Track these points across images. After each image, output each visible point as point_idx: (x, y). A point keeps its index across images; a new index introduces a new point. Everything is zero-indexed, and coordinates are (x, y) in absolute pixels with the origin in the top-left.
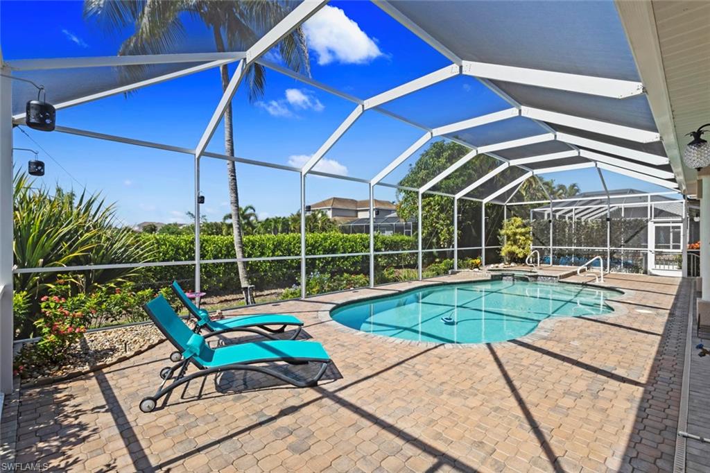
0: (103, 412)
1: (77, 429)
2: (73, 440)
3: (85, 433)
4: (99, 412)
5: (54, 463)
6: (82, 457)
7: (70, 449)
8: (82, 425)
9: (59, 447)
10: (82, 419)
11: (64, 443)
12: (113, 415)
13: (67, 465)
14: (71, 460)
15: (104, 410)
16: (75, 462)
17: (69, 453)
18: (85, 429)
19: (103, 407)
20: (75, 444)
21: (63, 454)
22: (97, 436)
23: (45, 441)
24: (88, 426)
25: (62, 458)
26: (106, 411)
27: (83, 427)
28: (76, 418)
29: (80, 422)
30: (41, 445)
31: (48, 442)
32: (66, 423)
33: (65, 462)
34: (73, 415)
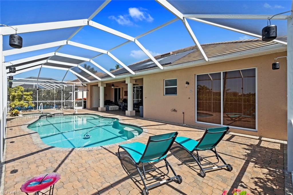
0: (244, 183)
1: (258, 184)
2: (262, 181)
3: (256, 180)
4: (245, 185)
5: (271, 178)
6: (261, 174)
7: (264, 178)
8: (255, 184)
9: (268, 181)
10: (254, 187)
11: (265, 182)
12: (241, 179)
13: (267, 175)
14: (265, 175)
15: (242, 184)
16: (264, 174)
17: (265, 177)
18: (255, 181)
19: (242, 186)
20: (262, 179)
21: (267, 178)
22: (253, 176)
23: (272, 187)
24: (253, 182)
25: (267, 177)
26: (242, 182)
27: (256, 183)
28: (256, 189)
29: (256, 185)
30: (275, 187)
31: (272, 186)
32: (261, 190)
33: (267, 176)
34: (256, 191)
